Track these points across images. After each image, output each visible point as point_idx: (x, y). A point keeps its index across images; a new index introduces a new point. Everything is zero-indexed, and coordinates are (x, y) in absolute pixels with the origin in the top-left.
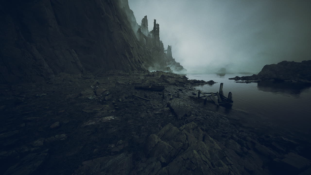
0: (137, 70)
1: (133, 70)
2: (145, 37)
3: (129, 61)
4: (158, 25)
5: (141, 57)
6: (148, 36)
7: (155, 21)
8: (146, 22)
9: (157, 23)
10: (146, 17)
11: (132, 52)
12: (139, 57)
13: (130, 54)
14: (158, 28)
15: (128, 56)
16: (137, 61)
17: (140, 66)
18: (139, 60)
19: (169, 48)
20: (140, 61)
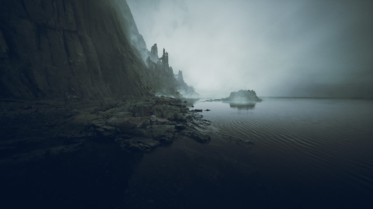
0: (145, 95)
1: (142, 95)
2: (154, 64)
3: (139, 88)
4: (167, 54)
5: (149, 84)
6: (157, 63)
7: (164, 50)
8: (156, 49)
9: (166, 52)
10: (155, 45)
11: (141, 80)
12: (148, 84)
13: (140, 82)
14: (167, 57)
15: (138, 85)
16: (146, 88)
17: (148, 92)
18: (147, 87)
19: (180, 72)
20: (149, 87)
